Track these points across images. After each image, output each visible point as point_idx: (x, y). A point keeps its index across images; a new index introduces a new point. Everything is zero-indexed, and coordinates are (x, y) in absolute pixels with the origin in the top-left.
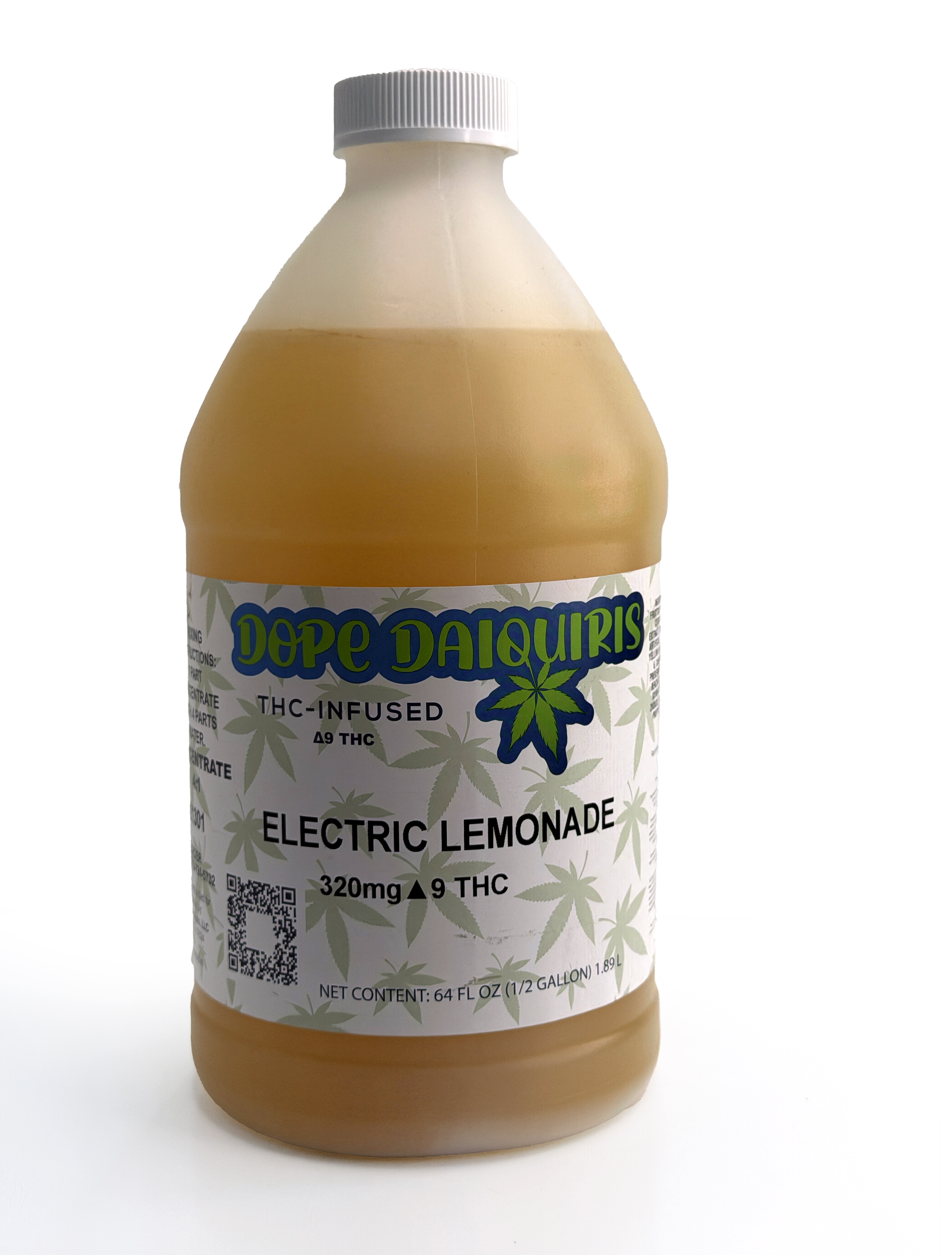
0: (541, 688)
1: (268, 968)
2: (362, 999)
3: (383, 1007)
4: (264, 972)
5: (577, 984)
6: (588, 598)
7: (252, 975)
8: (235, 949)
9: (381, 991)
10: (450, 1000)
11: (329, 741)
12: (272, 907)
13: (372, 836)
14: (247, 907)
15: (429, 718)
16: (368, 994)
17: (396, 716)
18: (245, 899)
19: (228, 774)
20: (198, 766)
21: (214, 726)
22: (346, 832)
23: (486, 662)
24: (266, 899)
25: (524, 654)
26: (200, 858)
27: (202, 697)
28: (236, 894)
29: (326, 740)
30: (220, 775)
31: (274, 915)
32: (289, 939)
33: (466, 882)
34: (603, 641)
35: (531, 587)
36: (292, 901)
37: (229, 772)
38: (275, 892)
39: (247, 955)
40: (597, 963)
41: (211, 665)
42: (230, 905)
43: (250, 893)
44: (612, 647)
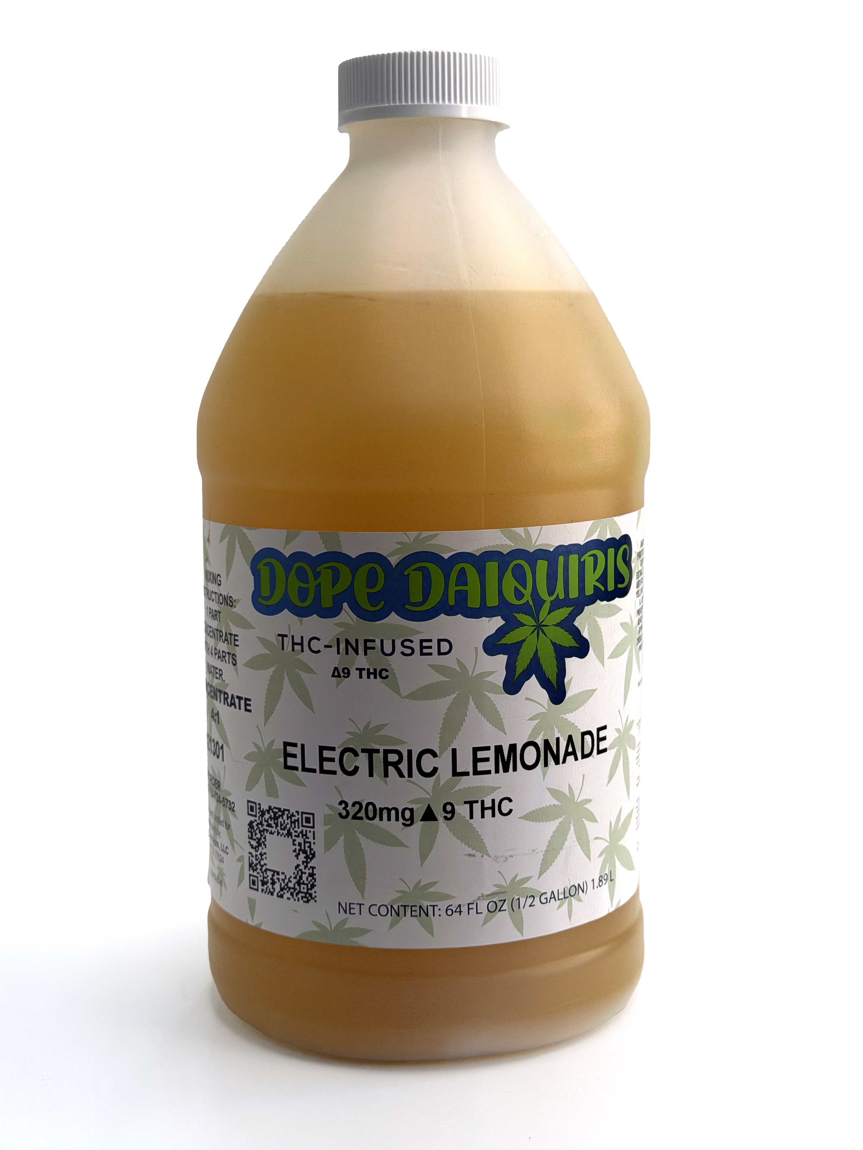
0: (542, 624)
1: (288, 887)
2: (378, 914)
3: (398, 922)
4: (284, 891)
5: (574, 898)
6: (584, 541)
7: (272, 894)
8: (257, 869)
9: (396, 907)
10: (460, 914)
11: (346, 675)
12: (292, 831)
13: (387, 764)
14: (267, 831)
15: (440, 653)
16: (383, 910)
17: (409, 651)
18: (265, 824)
19: (248, 707)
20: (217, 700)
21: (234, 662)
22: (362, 760)
23: (493, 601)
24: (286, 823)
25: (527, 592)
26: (219, 786)
27: (221, 636)
28: (257, 819)
29: (344, 675)
30: (240, 708)
31: (294, 838)
32: (309, 860)
33: (474, 805)
34: (597, 581)
35: (534, 531)
36: (311, 825)
37: (250, 705)
38: (295, 816)
39: (268, 876)
40: (592, 879)
41: (231, 606)
42: (250, 829)
43: (270, 818)
44: (605, 586)
